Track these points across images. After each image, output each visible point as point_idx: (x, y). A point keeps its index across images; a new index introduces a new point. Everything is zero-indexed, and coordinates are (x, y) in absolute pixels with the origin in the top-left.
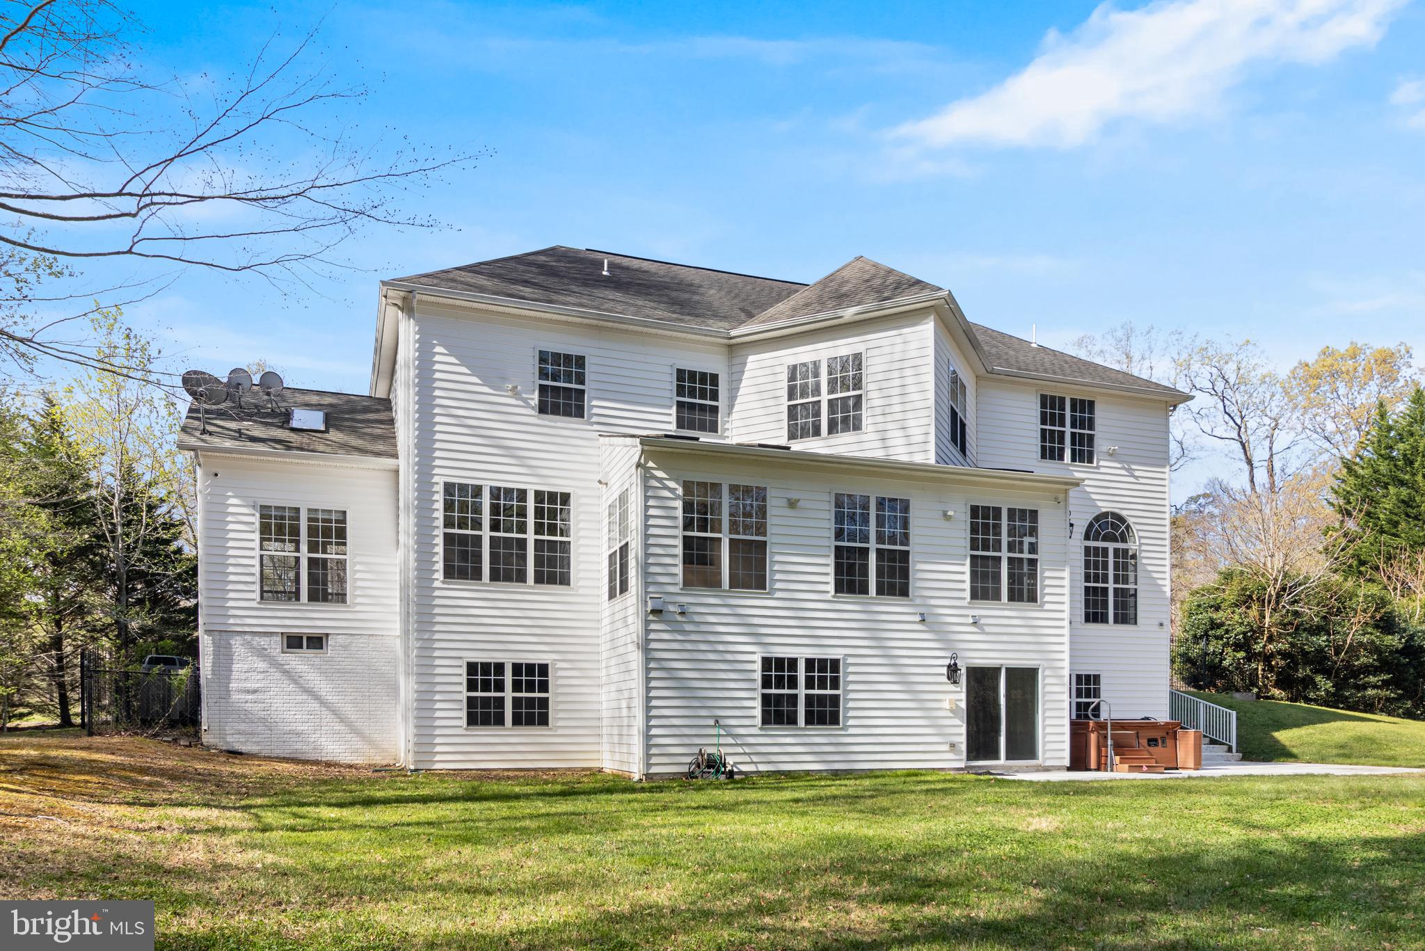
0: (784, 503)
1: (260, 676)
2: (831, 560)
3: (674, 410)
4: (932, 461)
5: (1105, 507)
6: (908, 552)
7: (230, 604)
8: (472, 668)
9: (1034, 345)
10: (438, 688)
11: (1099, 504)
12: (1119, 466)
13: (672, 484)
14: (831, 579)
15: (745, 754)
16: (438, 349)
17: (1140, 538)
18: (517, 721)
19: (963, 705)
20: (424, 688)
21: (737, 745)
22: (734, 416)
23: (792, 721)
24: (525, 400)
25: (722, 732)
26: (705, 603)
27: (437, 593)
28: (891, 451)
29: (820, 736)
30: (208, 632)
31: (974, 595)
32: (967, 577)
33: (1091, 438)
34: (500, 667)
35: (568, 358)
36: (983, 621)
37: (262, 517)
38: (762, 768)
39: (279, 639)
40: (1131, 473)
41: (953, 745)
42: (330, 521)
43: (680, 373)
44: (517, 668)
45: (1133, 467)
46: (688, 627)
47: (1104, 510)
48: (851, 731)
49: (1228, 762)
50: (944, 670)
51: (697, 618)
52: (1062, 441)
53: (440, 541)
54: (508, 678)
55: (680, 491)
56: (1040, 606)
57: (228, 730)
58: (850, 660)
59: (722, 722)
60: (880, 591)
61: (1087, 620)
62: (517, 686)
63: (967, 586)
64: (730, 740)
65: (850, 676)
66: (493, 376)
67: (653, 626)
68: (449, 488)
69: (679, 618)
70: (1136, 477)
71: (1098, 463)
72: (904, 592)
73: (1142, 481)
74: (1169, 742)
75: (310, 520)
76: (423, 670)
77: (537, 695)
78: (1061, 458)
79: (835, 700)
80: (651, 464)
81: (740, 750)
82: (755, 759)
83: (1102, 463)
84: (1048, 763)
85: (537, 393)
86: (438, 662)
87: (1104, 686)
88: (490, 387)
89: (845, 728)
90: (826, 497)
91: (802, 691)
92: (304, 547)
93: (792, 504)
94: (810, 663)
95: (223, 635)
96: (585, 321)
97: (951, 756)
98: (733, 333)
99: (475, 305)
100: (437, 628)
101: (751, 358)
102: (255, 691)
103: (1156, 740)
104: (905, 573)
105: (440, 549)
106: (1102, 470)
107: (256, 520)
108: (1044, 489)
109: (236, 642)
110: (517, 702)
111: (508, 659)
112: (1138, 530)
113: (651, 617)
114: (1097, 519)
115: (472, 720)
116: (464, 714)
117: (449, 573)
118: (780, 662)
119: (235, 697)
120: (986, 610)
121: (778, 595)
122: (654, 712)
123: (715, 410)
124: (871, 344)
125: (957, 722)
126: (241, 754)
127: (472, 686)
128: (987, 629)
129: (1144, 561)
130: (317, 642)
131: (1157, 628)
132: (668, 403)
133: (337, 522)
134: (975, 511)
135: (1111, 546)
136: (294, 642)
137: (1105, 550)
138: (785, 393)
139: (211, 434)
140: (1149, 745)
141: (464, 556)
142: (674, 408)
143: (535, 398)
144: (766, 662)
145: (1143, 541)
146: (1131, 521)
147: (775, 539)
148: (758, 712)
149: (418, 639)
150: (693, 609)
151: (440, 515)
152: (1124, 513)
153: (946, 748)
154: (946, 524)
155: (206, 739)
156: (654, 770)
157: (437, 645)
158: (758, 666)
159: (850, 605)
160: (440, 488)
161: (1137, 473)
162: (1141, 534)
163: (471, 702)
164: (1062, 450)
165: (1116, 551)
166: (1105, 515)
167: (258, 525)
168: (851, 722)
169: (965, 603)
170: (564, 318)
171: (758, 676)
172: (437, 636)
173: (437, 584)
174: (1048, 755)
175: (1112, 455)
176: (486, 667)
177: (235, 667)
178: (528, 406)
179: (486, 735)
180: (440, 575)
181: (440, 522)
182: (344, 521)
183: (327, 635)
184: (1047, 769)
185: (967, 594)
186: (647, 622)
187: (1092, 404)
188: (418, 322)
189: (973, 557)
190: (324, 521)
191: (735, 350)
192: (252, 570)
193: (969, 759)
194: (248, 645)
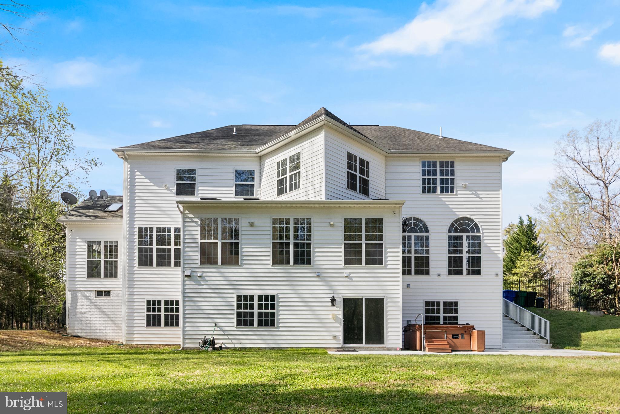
0: (248, 224)
1: (87, 307)
2: (271, 249)
3: (234, 188)
4: (324, 199)
5: (461, 215)
6: (310, 244)
7: (77, 279)
8: (149, 302)
9: (440, 137)
10: (136, 311)
11: (458, 213)
12: (470, 193)
13: (196, 220)
14: (271, 258)
15: (229, 339)
16: (138, 173)
17: (483, 229)
18: (166, 324)
19: (341, 316)
20: (130, 311)
21: (225, 335)
22: (262, 188)
23: (252, 324)
24: (171, 190)
25: (218, 329)
26: (209, 271)
27: (136, 272)
28: (310, 196)
29: (264, 331)
30: (69, 290)
31: (347, 262)
32: (343, 254)
33: (453, 180)
34: (159, 302)
35: (189, 171)
36: (352, 275)
37: (88, 245)
38: (237, 345)
39: (94, 292)
40: (477, 196)
41: (335, 337)
42: (112, 246)
43: (237, 172)
44: (166, 302)
45: (479, 193)
46: (202, 283)
47: (460, 216)
48: (281, 329)
49: (542, 348)
50: (329, 300)
51: (207, 278)
52: (435, 183)
53: (136, 251)
54: (163, 306)
55: (199, 223)
56: (385, 267)
57: (76, 327)
58: (280, 296)
59: (218, 324)
60: (296, 262)
61: (450, 273)
62: (166, 310)
63: (343, 258)
64: (222, 333)
65: (280, 303)
66: (158, 182)
67: (187, 282)
68: (140, 229)
69: (199, 279)
70: (481, 198)
71: (456, 192)
72: (309, 262)
73: (484, 199)
74: (466, 336)
75: (105, 246)
76: (130, 304)
77: (175, 313)
78: (435, 192)
79: (273, 314)
80: (187, 212)
81: (226, 337)
82: (234, 341)
83: (459, 192)
84: (389, 346)
85: (176, 187)
86: (135, 300)
87: (460, 308)
88: (158, 186)
89: (278, 327)
90: (268, 220)
91: (256, 311)
92: (102, 256)
93: (252, 225)
94: (260, 298)
95: (74, 291)
96: (194, 154)
97: (334, 342)
98: (258, 151)
99: (149, 154)
100: (136, 286)
101: (267, 161)
102: (85, 313)
103: (458, 335)
104: (309, 254)
105: (137, 254)
106: (459, 196)
107: (86, 247)
108: (387, 208)
109: (79, 294)
110: (166, 317)
111: (163, 299)
112: (481, 226)
113: (186, 279)
114: (456, 221)
115: (149, 324)
116: (145, 322)
117: (140, 264)
118: (245, 297)
119: (79, 315)
120: (354, 270)
121: (245, 266)
122: (187, 320)
123: (253, 186)
124: (303, 148)
125: (338, 325)
126: (79, 337)
127: (148, 310)
128: (354, 279)
129: (486, 241)
130: (108, 293)
131: (494, 277)
132: (231, 185)
133: (115, 246)
134: (346, 221)
135: (464, 235)
136: (99, 294)
137: (461, 238)
138: (276, 175)
139: (72, 215)
140: (453, 338)
141: (146, 257)
142: (234, 187)
143: (174, 189)
144: (239, 297)
145: (484, 231)
146: (477, 221)
147: (243, 241)
148: (235, 320)
149: (128, 291)
150: (205, 274)
151: (137, 240)
152: (473, 217)
153: (331, 338)
154: (331, 229)
155: (69, 331)
156: (187, 345)
157: (135, 293)
158: (235, 299)
159: (280, 270)
160: (137, 230)
161: (481, 196)
162: (483, 227)
163: (148, 316)
164: (435, 188)
165: (468, 237)
166: (462, 219)
167: (87, 249)
168: (281, 325)
169: (342, 267)
170: (188, 154)
171: (235, 304)
172: (135, 290)
173: (136, 268)
174: (390, 342)
175: (465, 188)
176: (154, 302)
177: (78, 304)
178: (172, 193)
179: (154, 330)
180: (136, 265)
181: (137, 243)
182: (117, 246)
183: (111, 290)
184: (389, 349)
185: (343, 262)
186: (184, 281)
187: (453, 163)
188: (129, 163)
189: (345, 243)
190: (110, 246)
191: (261, 158)
192: (84, 266)
193: (345, 343)
194: (83, 295)
